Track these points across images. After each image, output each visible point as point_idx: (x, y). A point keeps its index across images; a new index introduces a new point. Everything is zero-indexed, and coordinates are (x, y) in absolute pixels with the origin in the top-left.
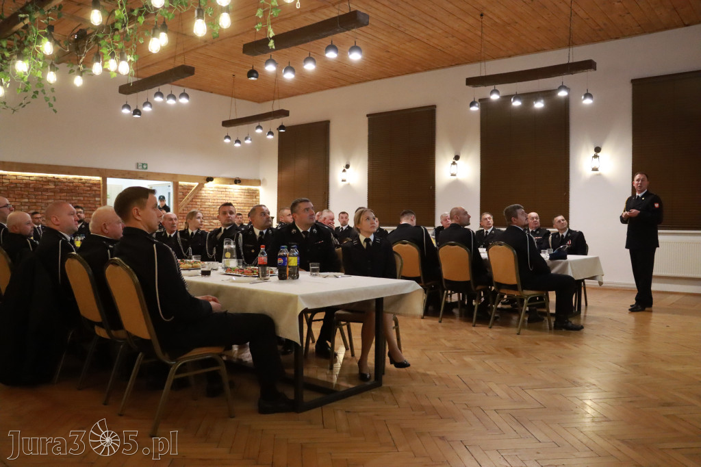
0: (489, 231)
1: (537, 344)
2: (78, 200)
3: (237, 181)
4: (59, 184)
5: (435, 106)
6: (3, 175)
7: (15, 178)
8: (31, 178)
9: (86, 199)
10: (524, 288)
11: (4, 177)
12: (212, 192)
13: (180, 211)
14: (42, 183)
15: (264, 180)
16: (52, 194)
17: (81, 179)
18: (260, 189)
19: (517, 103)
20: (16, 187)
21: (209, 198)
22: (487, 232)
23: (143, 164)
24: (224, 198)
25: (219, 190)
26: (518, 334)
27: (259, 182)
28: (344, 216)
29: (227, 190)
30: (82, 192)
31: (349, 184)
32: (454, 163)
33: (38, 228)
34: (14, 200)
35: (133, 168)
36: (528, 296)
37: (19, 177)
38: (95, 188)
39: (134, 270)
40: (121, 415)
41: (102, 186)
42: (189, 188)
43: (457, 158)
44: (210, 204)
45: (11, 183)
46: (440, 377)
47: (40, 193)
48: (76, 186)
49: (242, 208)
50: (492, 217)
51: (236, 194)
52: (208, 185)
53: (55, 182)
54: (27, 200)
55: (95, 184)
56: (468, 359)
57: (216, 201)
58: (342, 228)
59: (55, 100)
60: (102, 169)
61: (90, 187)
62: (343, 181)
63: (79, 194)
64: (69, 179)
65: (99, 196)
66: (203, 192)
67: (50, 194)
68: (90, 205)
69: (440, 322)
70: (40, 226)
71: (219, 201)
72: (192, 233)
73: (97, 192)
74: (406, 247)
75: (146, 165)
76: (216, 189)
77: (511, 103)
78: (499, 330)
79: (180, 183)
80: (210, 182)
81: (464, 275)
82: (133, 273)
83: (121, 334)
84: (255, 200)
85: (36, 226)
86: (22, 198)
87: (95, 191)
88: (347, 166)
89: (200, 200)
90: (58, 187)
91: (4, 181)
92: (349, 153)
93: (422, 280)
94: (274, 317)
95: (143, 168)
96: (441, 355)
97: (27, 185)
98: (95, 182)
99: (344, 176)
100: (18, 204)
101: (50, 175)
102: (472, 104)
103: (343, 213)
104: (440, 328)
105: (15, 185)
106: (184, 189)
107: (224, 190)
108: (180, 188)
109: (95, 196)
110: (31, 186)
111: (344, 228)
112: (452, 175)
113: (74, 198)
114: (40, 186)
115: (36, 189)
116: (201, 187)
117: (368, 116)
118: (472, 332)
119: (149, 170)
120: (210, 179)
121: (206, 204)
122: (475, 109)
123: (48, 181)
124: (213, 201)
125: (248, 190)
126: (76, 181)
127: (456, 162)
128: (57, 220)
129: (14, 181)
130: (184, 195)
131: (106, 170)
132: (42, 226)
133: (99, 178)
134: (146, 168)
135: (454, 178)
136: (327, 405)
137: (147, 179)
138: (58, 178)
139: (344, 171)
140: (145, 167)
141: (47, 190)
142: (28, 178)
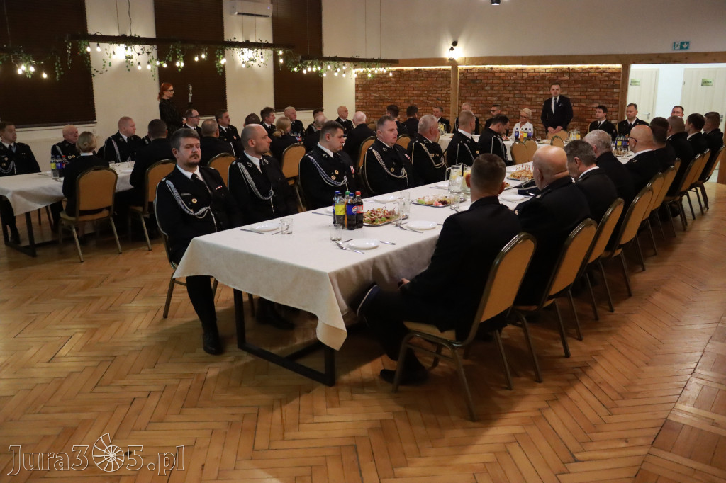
2: (595, 92)
4: (575, 74)
6: (522, 69)
7: (532, 71)
8: (547, 71)
9: (602, 90)
14: (557, 75)
16: (566, 86)
17: (598, 69)
23: (682, 43)
30: (598, 82)
34: (531, 92)
35: (667, 49)
37: (536, 70)
45: (529, 76)
54: (542, 93)
55: (613, 74)
61: (608, 76)
64: (585, 69)
65: (618, 86)
68: (606, 97)
73: (617, 83)
75: (688, 43)
86: (538, 90)
87: (614, 81)
91: (524, 74)
97: (543, 77)
100: (534, 96)
105: (532, 78)
109: (613, 87)
110: (547, 78)
113: (589, 90)
123: (563, 72)
126: (593, 70)
129: (532, 75)
133: (619, 66)
134: (687, 48)
138: (573, 69)
140: (685, 46)
142: (544, 71)
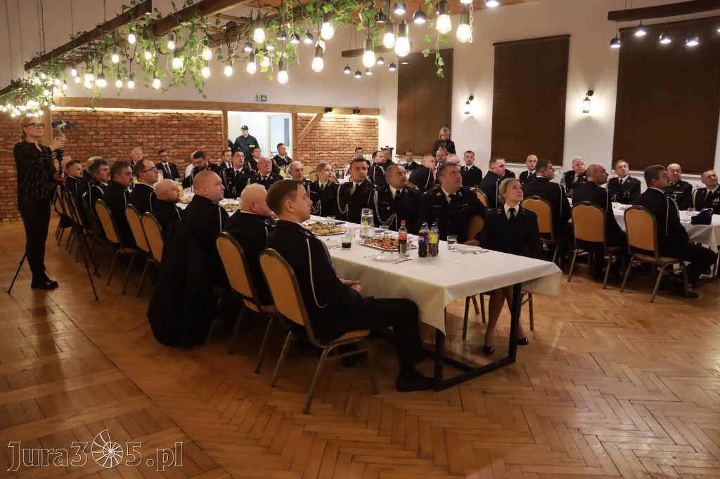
0: (624, 179)
1: (671, 316)
3: (356, 111)
5: (569, 36)
10: (662, 254)
11: (132, 115)
12: (330, 123)
13: (299, 142)
15: (383, 109)
18: (379, 118)
19: (666, 41)
20: (143, 124)
21: (328, 128)
22: (621, 181)
24: (343, 129)
25: (338, 120)
26: (652, 302)
27: (377, 111)
28: (470, 155)
29: (346, 120)
31: (472, 117)
32: (587, 99)
33: (166, 165)
36: (665, 263)
38: (216, 122)
39: (288, 262)
40: (273, 386)
41: (222, 119)
42: (308, 119)
43: (590, 93)
44: (329, 134)
46: (572, 354)
47: (165, 129)
48: (198, 121)
49: (361, 138)
50: (627, 165)
51: (355, 123)
52: (327, 116)
53: (178, 117)
56: (599, 332)
57: (335, 132)
58: (467, 168)
59: (204, 85)
60: (223, 103)
62: (466, 113)
63: (201, 129)
66: (322, 123)
67: (173, 129)
69: (569, 281)
70: (167, 164)
71: (337, 132)
72: (322, 185)
74: (538, 203)
76: (335, 120)
77: (659, 40)
78: (630, 295)
79: (299, 114)
80: (329, 113)
81: (597, 236)
82: (289, 265)
83: (270, 309)
84: (373, 129)
85: (164, 164)
88: (471, 98)
89: (318, 131)
90: (181, 122)
92: (473, 84)
93: (552, 236)
94: (419, 304)
95: (262, 100)
96: (571, 324)
98: (216, 116)
99: (467, 108)
101: (174, 111)
102: (614, 41)
103: (469, 152)
104: (569, 289)
106: (303, 120)
107: (343, 120)
108: (299, 119)
111: (469, 167)
112: (584, 112)
114: (164, 123)
115: (161, 125)
116: (319, 117)
117: (494, 44)
118: (602, 295)
119: (268, 102)
120: (328, 110)
121: (325, 134)
122: (616, 46)
124: (332, 131)
125: (367, 119)
127: (590, 97)
128: (204, 190)
130: (303, 126)
131: (226, 104)
132: (169, 164)
135: (586, 115)
136: (465, 383)
137: (267, 111)
139: (468, 103)
141: (171, 126)
